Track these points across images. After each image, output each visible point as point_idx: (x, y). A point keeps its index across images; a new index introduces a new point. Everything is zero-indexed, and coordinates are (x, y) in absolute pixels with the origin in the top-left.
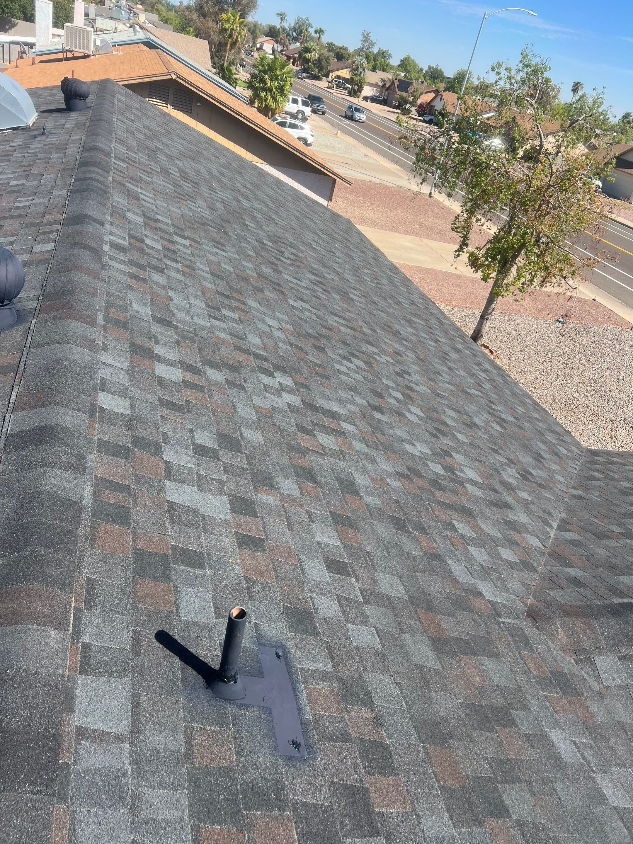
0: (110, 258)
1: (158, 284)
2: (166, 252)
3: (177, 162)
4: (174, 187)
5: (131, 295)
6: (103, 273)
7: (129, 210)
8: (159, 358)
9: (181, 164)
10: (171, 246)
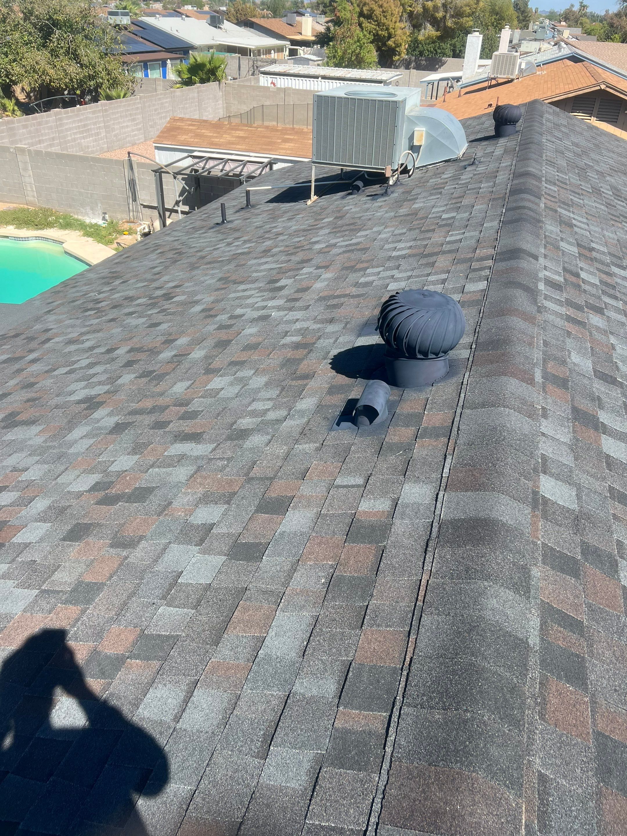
0: (546, 297)
1: (598, 328)
2: (604, 288)
3: (608, 178)
4: (607, 207)
5: (570, 343)
6: (540, 318)
7: (562, 239)
8: (605, 429)
9: (613, 180)
10: (609, 280)
